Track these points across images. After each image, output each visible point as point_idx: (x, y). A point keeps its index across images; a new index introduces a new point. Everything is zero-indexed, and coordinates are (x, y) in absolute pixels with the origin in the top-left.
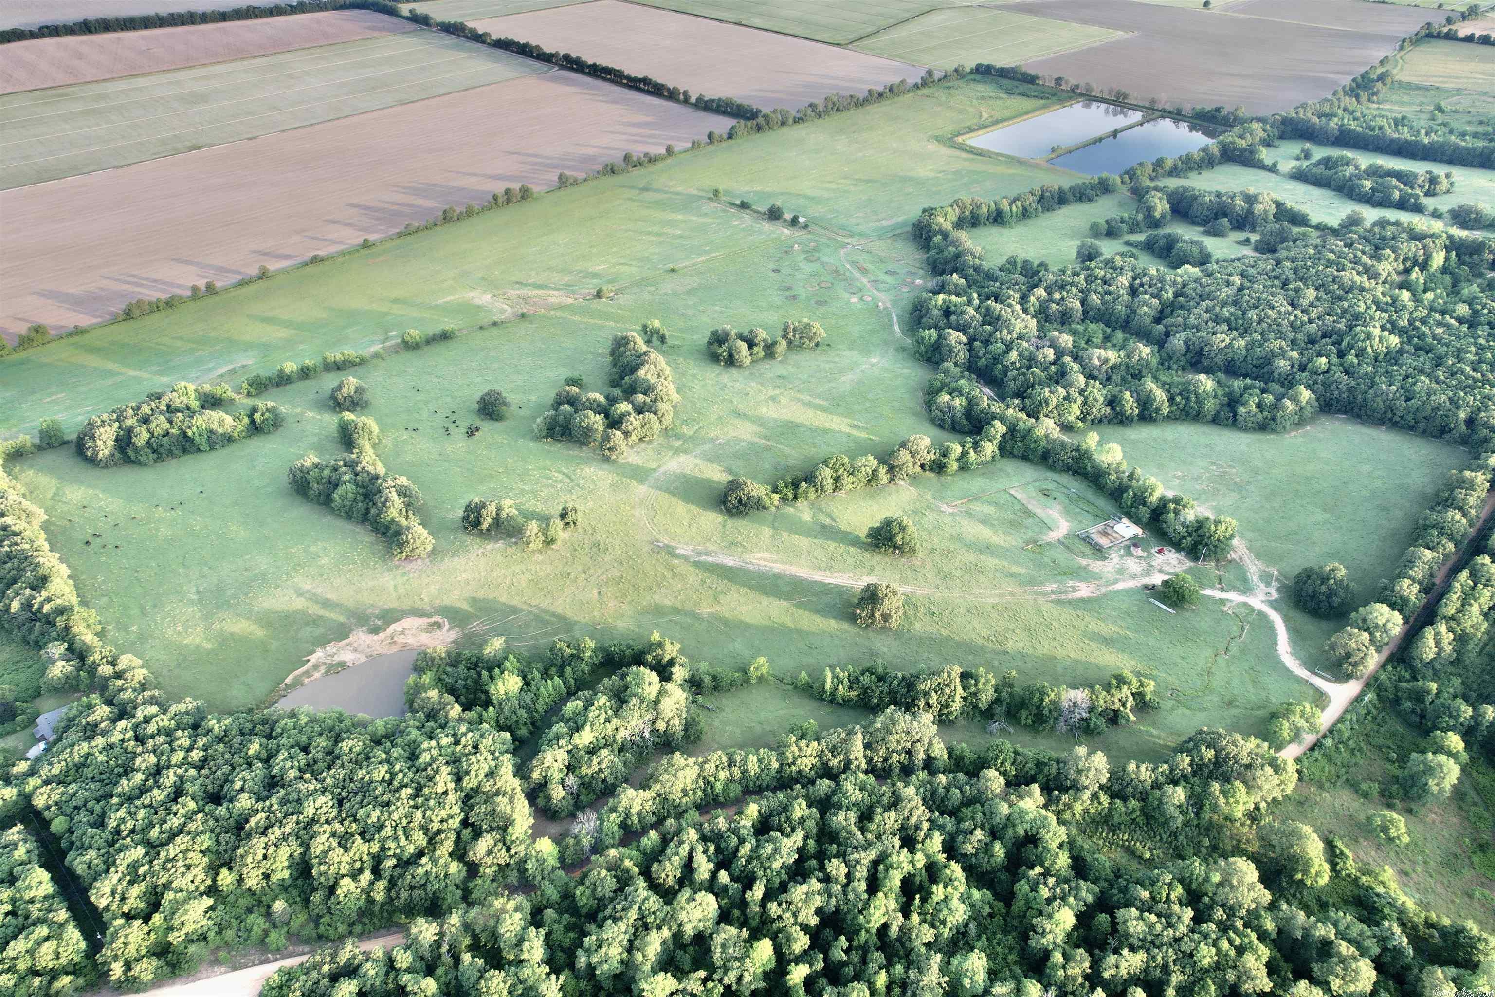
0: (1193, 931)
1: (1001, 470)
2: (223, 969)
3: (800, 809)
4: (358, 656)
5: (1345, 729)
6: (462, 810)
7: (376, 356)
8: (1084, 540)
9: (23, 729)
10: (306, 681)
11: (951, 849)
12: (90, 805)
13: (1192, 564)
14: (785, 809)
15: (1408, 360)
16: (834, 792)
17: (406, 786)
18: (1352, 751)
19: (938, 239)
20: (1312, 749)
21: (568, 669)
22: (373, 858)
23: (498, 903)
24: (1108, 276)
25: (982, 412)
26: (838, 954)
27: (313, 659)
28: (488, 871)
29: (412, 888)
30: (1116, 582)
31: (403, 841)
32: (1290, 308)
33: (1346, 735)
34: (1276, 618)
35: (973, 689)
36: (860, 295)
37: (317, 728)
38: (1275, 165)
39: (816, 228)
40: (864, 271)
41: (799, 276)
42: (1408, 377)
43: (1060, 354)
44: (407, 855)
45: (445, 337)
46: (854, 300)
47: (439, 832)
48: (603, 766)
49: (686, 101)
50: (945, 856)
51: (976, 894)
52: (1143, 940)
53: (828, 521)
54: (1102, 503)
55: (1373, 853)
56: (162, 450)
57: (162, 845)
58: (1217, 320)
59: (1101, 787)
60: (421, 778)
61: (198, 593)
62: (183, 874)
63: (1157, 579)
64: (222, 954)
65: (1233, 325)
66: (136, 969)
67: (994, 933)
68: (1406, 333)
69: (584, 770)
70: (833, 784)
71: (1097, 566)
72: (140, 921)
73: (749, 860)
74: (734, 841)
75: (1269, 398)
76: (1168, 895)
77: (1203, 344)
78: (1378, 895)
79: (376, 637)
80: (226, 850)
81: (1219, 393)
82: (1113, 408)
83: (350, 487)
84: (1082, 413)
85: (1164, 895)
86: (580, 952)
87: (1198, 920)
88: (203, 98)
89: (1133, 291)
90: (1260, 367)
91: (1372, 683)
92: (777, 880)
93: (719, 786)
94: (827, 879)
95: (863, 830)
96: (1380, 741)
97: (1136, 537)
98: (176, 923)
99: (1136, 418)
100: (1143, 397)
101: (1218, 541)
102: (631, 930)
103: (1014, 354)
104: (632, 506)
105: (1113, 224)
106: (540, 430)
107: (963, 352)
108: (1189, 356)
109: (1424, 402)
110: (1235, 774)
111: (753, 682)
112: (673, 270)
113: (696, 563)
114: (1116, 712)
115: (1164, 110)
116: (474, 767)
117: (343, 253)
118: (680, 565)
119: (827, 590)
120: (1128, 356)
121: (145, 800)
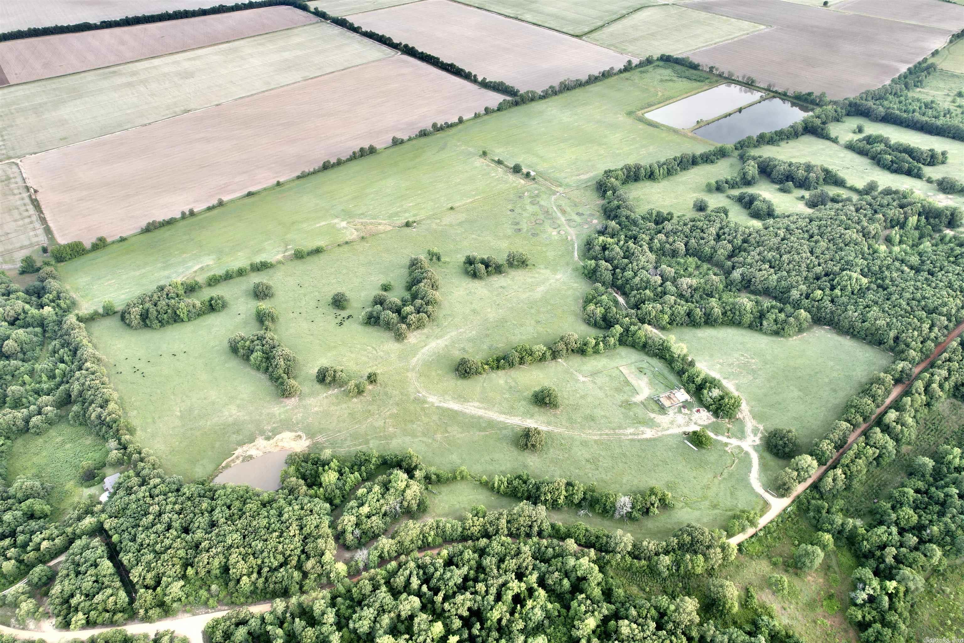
0: (654, 634)
1: (618, 354)
2: (188, 615)
3: (468, 554)
4: (259, 452)
5: (773, 527)
6: (302, 545)
7: (279, 262)
8: (656, 401)
9: (98, 484)
10: (232, 465)
11: (542, 582)
12: (129, 530)
13: (715, 420)
14: (461, 553)
15: (870, 295)
16: (488, 546)
17: (276, 531)
18: (775, 539)
19: (609, 193)
20: (752, 537)
21: (363, 468)
22: (259, 567)
23: (314, 595)
24: (705, 226)
25: (612, 318)
26: (475, 631)
27: (237, 453)
28: (312, 577)
29: (275, 583)
30: (668, 429)
31: (272, 560)
32: (809, 254)
33: (773, 530)
34: (755, 458)
35: (571, 492)
36: (559, 229)
37: (235, 496)
38: (837, 138)
39: (541, 179)
40: (564, 212)
41: (525, 214)
42: (867, 307)
43: (665, 280)
44: (274, 566)
45: (318, 251)
46: (555, 233)
47: (290, 555)
48: (373, 525)
49: (475, 82)
50: (537, 584)
51: (550, 606)
52: (628, 637)
53: (513, 384)
54: (672, 378)
55: (770, 596)
56: (163, 321)
57: (161, 553)
58: (764, 261)
59: (629, 553)
60: (283, 527)
61: (181, 411)
62: (171, 569)
63: (692, 428)
64: (188, 608)
65: (773, 264)
66: (150, 612)
67: (558, 625)
68: (876, 275)
69: (363, 527)
70: (488, 541)
71: (659, 418)
72: (151, 590)
73: (438, 580)
74: (432, 569)
75: (782, 316)
76: (647, 615)
77: (752, 277)
78: (762, 620)
79: (268, 442)
80: (191, 558)
81: (754, 310)
82: (689, 317)
83: (259, 354)
84: (671, 320)
85: (644, 614)
86: (351, 622)
87: (658, 628)
88: (192, 74)
89: (718, 237)
90: (783, 293)
91: (798, 500)
92: (451, 591)
93: (430, 539)
94: (475, 593)
95: (499, 568)
96: (791, 533)
97: (687, 401)
98: (167, 592)
99: (702, 323)
100: (708, 311)
101: (730, 408)
102: (376, 612)
103: (637, 279)
104: (408, 371)
105: (720, 183)
106: (363, 320)
107: (608, 276)
108: (744, 283)
109: (872, 324)
110: (700, 551)
111: (459, 479)
112: (452, 208)
113: (438, 407)
114: (648, 509)
115: (776, 92)
116: (309, 523)
117: (265, 189)
118: (429, 408)
119: (506, 427)
120: (705, 283)
121: (154, 529)
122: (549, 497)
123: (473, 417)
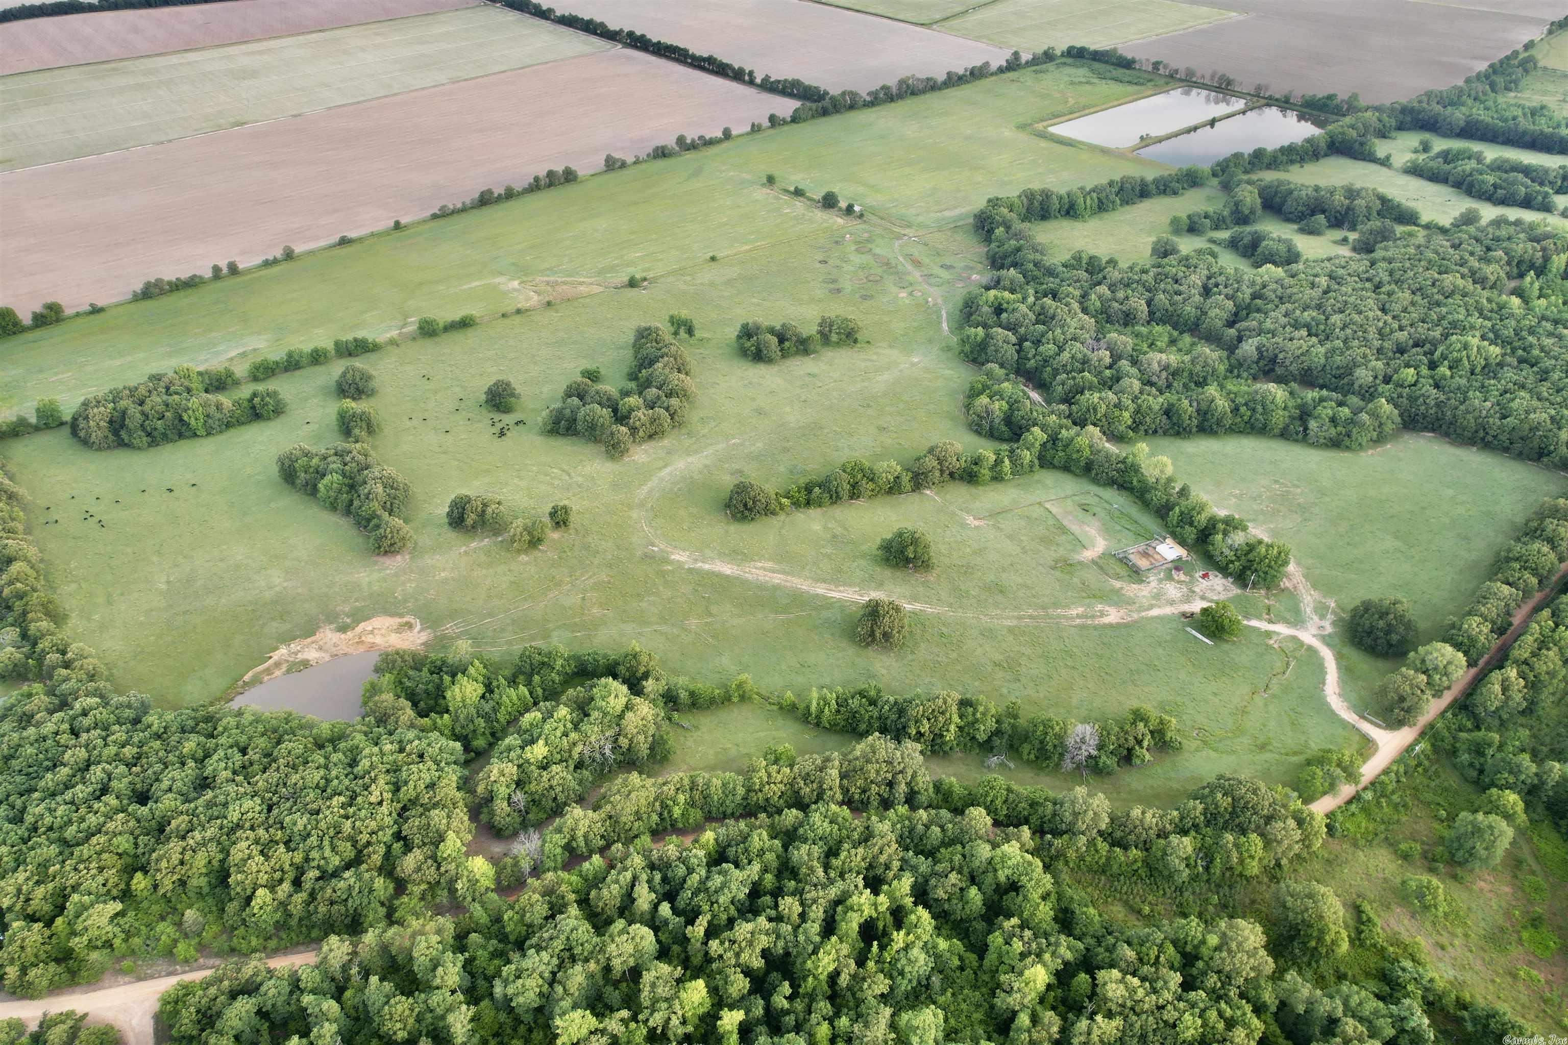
0: (1180, 999)
1: (1038, 482)
2: (127, 979)
3: (760, 839)
4: (323, 655)
5: (1390, 782)
6: (395, 822)
7: (393, 342)
8: (1121, 560)
10: (266, 678)
11: (921, 895)
12: (11, 798)
13: (1239, 591)
14: (745, 838)
15: (1509, 374)
16: (801, 825)
17: (340, 794)
18: (1396, 806)
19: (1000, 231)
20: (1349, 802)
21: (536, 678)
22: (297, 868)
23: (415, 924)
24: (1181, 274)
25: (1023, 418)
26: (780, 1001)
27: (276, 656)
28: (415, 889)
29: (332, 903)
30: (1151, 607)
31: (327, 852)
32: (1379, 313)
33: (1390, 788)
34: (1328, 656)
35: (970, 718)
36: (910, 289)
37: (260, 728)
38: (1388, 158)
39: (873, 218)
40: (917, 263)
41: (847, 268)
42: (1506, 392)
43: (1116, 357)
44: (331, 868)
45: (464, 324)
46: (903, 295)
47: (369, 843)
48: (554, 783)
49: (751, 83)
50: (912, 899)
51: (943, 944)
52: (1123, 1006)
53: (839, 531)
54: (1149, 522)
55: (1406, 922)
56: (155, 433)
57: (78, 844)
58: (1296, 326)
59: (1101, 833)
60: (357, 786)
61: (168, 582)
62: (94, 877)
63: (1197, 606)
64: (126, 963)
65: (1314, 331)
66: (33, 973)
67: (962, 988)
68: (1511, 343)
69: (533, 787)
70: (801, 815)
71: (1132, 589)
72: (41, 924)
73: (696, 893)
74: (681, 871)
75: (1345, 412)
76: (1158, 957)
77: (1277, 351)
78: (1404, 970)
79: (343, 636)
80: (144, 853)
81: (1290, 404)
82: (1169, 417)
83: (336, 477)
84: (1134, 422)
85: (1153, 957)
86: (497, 982)
87: (1188, 986)
88: (254, 74)
89: (1206, 292)
90: (1339, 377)
91: (1429, 732)
92: (724, 917)
93: (677, 812)
94: (777, 918)
95: (827, 867)
96: (1428, 796)
97: (1180, 559)
98: (79, 927)
99: (1194, 429)
100: (1204, 406)
101: (1269, 566)
102: (555, 961)
103: (1065, 356)
104: (630, 507)
105: (1196, 219)
106: (545, 424)
107: (1010, 352)
108: (1261, 363)
109: (1521, 421)
110: (1253, 826)
111: (735, 700)
112: (713, 259)
113: (691, 571)
114: (1130, 751)
115: (1270, 98)
116: (414, 777)
117: (372, 235)
118: (673, 572)
119: (827, 604)
120: (1193, 361)
121: (68, 796)
122: (925, 727)
123: (761, 587)
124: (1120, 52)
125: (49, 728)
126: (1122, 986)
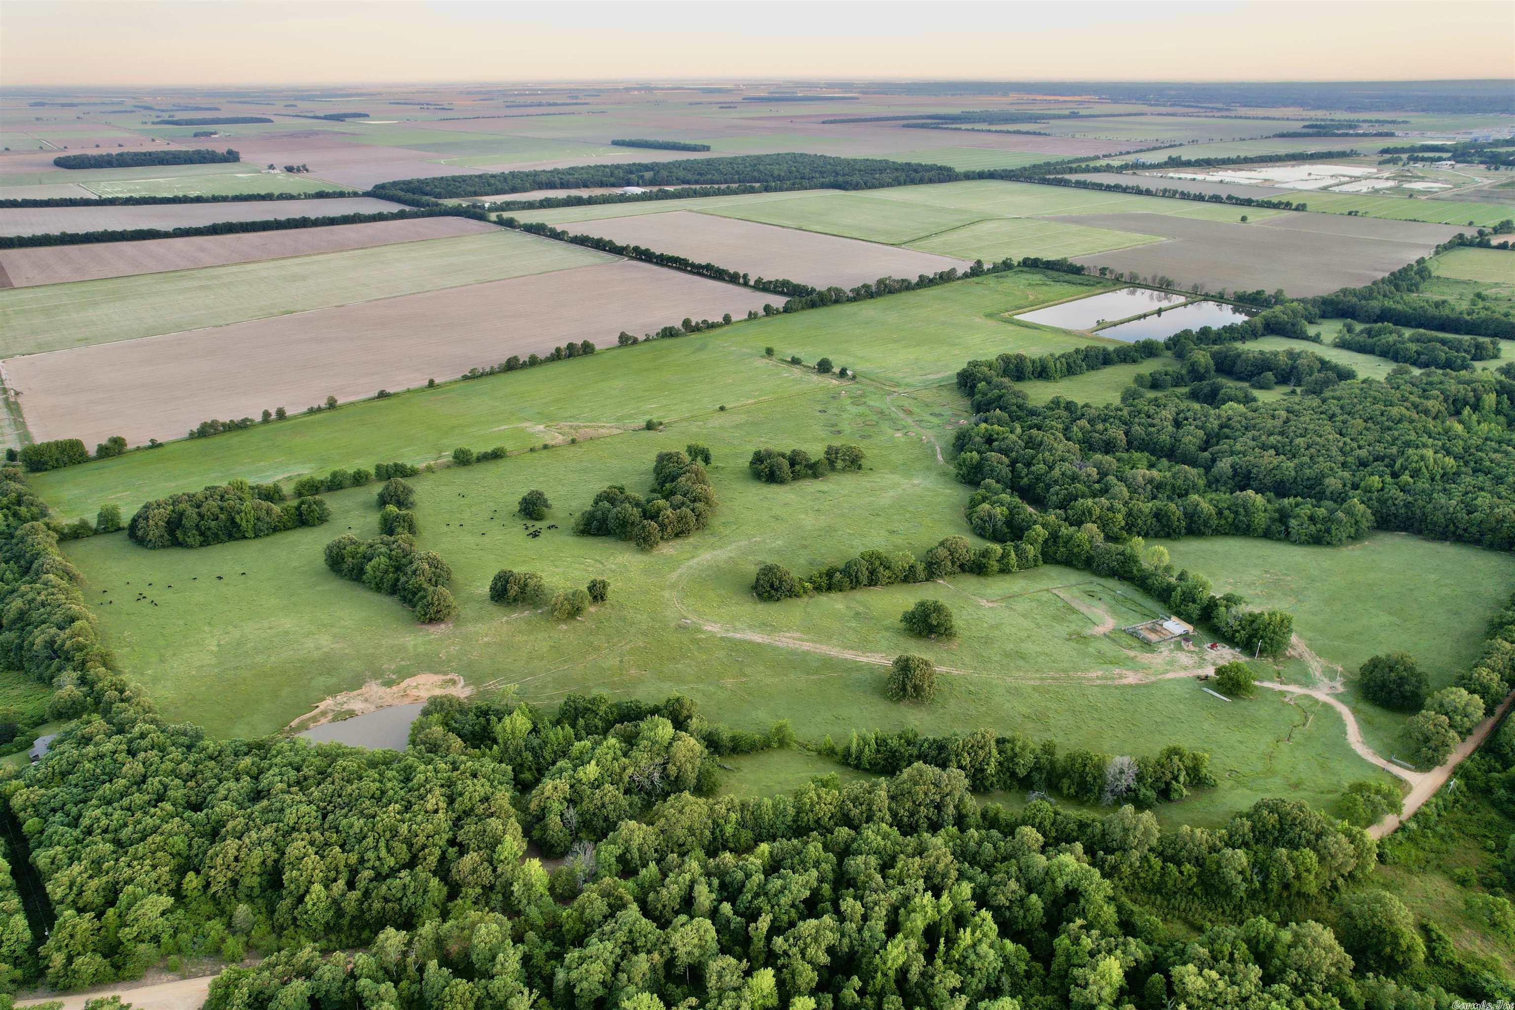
0: (1263, 990)
1: (1044, 574)
2: (170, 977)
3: (814, 848)
4: (368, 705)
5: (1431, 811)
6: (450, 829)
7: (430, 469)
9: (20, 750)
10: (312, 725)
11: (982, 899)
12: (67, 808)
13: (1248, 659)
14: (799, 852)
15: (1467, 480)
16: (854, 840)
17: (395, 802)
18: (1442, 838)
19: (982, 385)
20: (1396, 832)
21: (581, 720)
22: (350, 871)
23: (476, 916)
24: (1152, 411)
25: (1023, 520)
26: (850, 995)
27: (322, 706)
28: (470, 891)
29: (386, 900)
30: (1166, 672)
31: (383, 853)
32: (1338, 436)
33: (1433, 820)
34: (1343, 710)
35: (1009, 753)
36: (904, 431)
37: (314, 752)
38: (1318, 336)
39: (865, 380)
40: (909, 413)
41: (845, 416)
42: (1467, 493)
43: (1103, 474)
44: (385, 870)
45: (496, 455)
46: (899, 435)
47: (424, 847)
48: (606, 801)
49: (746, 284)
50: (974, 903)
51: (1009, 945)
52: (1205, 996)
53: (861, 609)
54: (1150, 604)
55: (1477, 942)
56: (209, 533)
57: (133, 844)
58: (1264, 447)
59: (1152, 849)
60: (412, 797)
61: (219, 645)
62: (147, 873)
63: (1210, 671)
64: (172, 960)
65: (1281, 451)
66: (78, 963)
68: (1462, 458)
69: (585, 804)
70: (853, 833)
71: (1145, 658)
72: (93, 914)
73: (757, 895)
74: (740, 875)
75: (1322, 512)
76: (1232, 954)
77: (1250, 467)
79: (388, 690)
80: (197, 855)
81: (1270, 508)
82: (1158, 521)
83: (383, 560)
84: (1127, 524)
86: (559, 969)
87: (1267, 980)
88: (304, 278)
89: (1178, 424)
90: (1311, 487)
91: (1460, 771)
92: (785, 918)
93: (729, 830)
94: (841, 917)
95: (884, 875)
96: (1473, 829)
97: (1187, 633)
98: (130, 918)
99: (1183, 531)
100: (1190, 510)
101: (1274, 632)
102: (618, 951)
103: (1056, 472)
104: (663, 589)
105: (1158, 376)
106: (577, 525)
107: (1006, 471)
108: (1237, 479)
109: (1488, 515)
110: (1303, 841)
111: (775, 745)
112: (722, 409)
113: (722, 638)
114: (1167, 784)
115: (1207, 295)
116: (471, 789)
117: (408, 391)
118: (706, 639)
119: (858, 667)
120: (1174, 477)
121: (125, 802)
122: (966, 760)
123: (791, 651)
124: (1070, 261)
125: (109, 746)
126: (1201, 979)
